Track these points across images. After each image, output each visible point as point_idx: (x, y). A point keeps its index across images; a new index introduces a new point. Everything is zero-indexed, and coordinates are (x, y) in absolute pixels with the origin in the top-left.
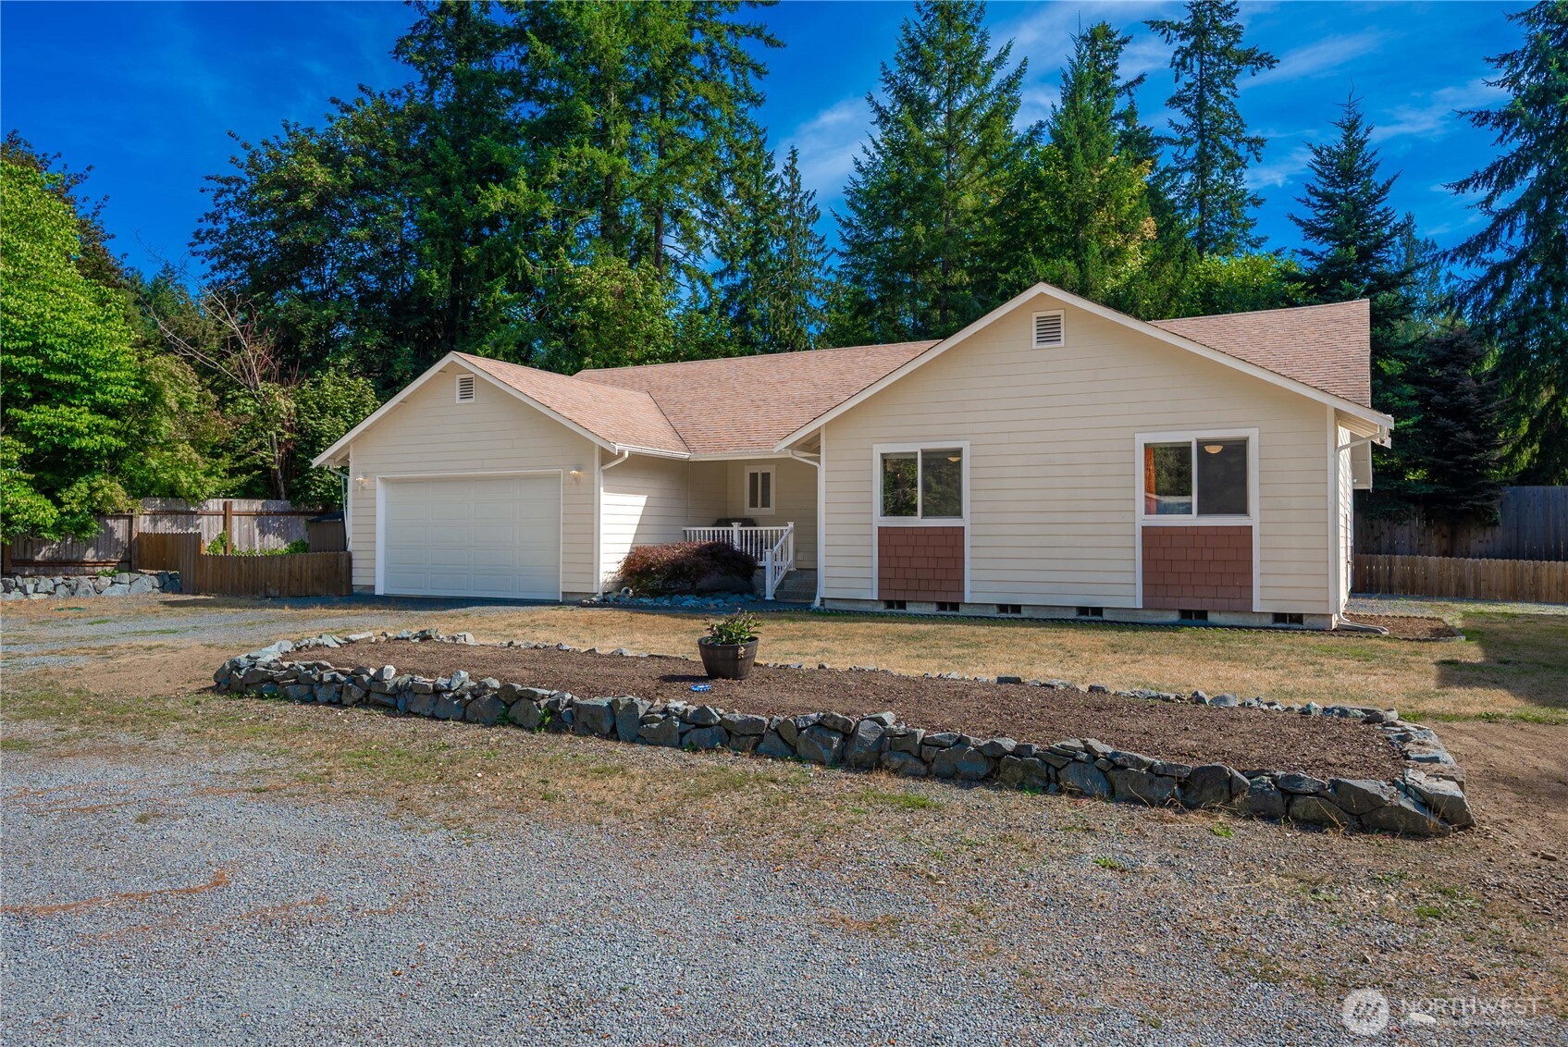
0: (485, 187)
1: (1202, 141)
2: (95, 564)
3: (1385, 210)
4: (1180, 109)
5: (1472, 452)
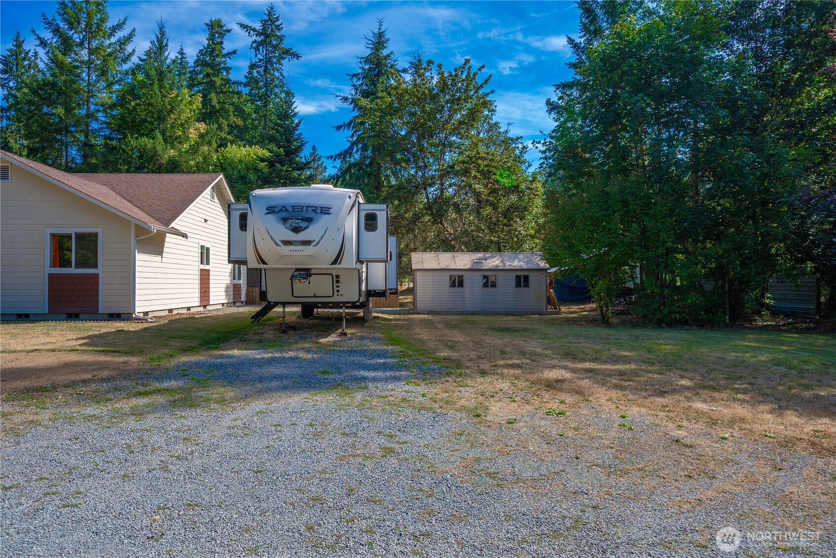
1: (266, 88)
3: (300, 134)
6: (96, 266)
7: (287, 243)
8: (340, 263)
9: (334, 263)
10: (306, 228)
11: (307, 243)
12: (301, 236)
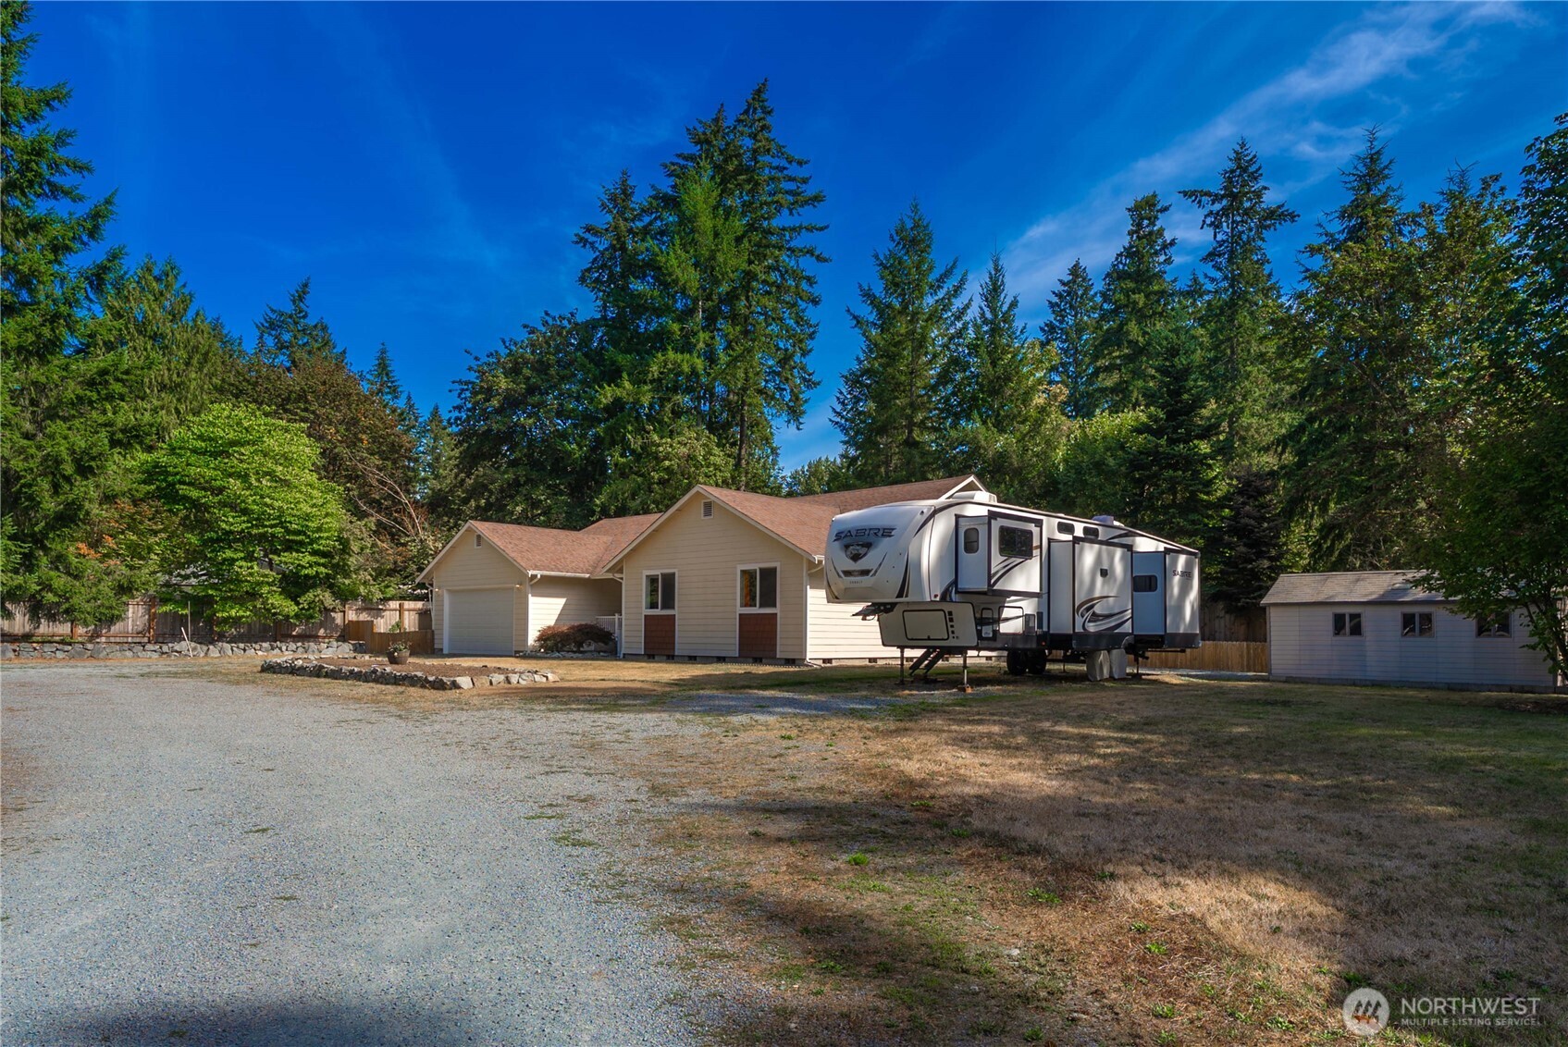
0: (601, 387)
2: (324, 638)
4: (1211, 264)
5: (1251, 561)
6: (775, 606)
7: (848, 573)
8: (907, 596)
9: (900, 595)
10: (865, 555)
11: (865, 573)
12: (862, 564)
